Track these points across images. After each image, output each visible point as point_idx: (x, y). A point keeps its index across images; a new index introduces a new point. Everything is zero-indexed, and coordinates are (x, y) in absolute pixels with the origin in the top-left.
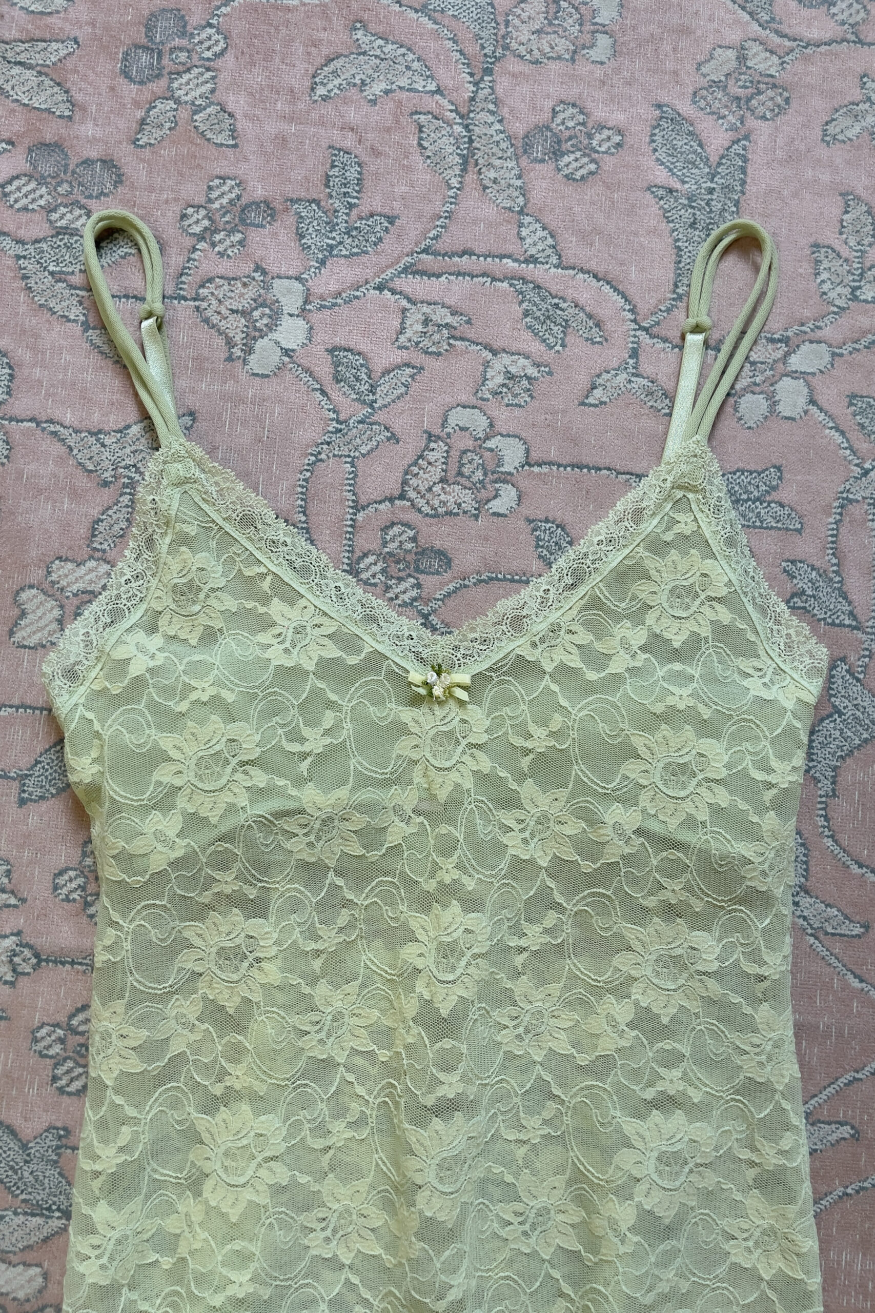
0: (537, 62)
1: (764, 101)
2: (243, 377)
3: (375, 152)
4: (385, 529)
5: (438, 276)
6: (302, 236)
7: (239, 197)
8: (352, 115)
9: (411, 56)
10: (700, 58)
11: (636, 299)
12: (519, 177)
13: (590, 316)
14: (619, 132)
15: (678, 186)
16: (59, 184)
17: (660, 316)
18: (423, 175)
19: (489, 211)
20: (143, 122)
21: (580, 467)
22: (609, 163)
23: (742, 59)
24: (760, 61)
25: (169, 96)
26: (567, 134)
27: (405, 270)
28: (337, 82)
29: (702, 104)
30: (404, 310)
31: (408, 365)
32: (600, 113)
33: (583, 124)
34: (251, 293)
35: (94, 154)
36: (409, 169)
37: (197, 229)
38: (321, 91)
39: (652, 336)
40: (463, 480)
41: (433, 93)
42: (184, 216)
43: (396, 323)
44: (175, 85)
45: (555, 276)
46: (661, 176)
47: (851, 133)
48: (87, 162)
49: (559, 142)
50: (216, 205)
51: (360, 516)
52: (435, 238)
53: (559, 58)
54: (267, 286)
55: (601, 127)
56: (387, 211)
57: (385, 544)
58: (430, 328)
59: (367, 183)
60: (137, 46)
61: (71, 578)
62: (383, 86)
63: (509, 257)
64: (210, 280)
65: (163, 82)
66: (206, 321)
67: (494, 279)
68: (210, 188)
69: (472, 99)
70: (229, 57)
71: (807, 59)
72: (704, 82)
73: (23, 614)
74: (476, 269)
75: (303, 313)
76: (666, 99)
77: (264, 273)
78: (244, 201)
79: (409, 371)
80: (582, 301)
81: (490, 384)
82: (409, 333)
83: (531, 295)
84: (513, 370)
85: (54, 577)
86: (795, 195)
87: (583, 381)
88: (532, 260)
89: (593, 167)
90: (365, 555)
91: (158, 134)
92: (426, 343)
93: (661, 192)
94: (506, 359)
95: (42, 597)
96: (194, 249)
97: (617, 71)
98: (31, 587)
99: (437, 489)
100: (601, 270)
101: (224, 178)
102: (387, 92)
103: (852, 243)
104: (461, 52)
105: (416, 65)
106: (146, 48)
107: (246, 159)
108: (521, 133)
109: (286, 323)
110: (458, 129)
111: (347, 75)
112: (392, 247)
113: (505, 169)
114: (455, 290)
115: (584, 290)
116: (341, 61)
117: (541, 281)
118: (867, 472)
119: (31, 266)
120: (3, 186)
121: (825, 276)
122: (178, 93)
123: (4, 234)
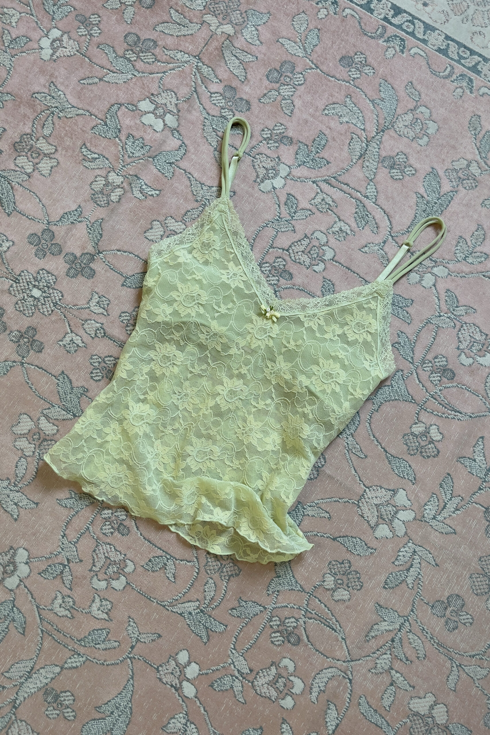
0: (400, 135)
1: (469, 183)
2: (256, 189)
3: (334, 139)
4: (277, 258)
5: (334, 187)
6: (297, 154)
7: (283, 133)
8: (332, 124)
9: (361, 115)
10: (455, 159)
11: (394, 225)
12: (376, 169)
13: (376, 224)
14: (416, 170)
15: (426, 196)
16: (229, 101)
17: (399, 234)
18: (345, 154)
19: (361, 175)
20: (265, 94)
21: (349, 269)
22: (407, 178)
23: (468, 166)
24: (474, 170)
25: (278, 90)
26: (398, 163)
27: (324, 180)
28: (333, 111)
29: (447, 174)
30: (318, 193)
31: (310, 210)
32: (412, 161)
33: (405, 162)
34: (272, 164)
35: (244, 97)
36: (342, 150)
37: (265, 136)
38: (326, 112)
39: (393, 239)
40: (309, 255)
41: (362, 129)
42: (263, 130)
43: (313, 196)
44: (281, 88)
45: (371, 205)
46: (422, 191)
48: (241, 99)
49: (394, 164)
50: (275, 132)
51: (271, 250)
52: (339, 175)
53: (408, 137)
54: (278, 164)
55: (411, 166)
56: (328, 159)
57: (274, 262)
58: (323, 202)
59: (326, 148)
60: (275, 69)
61: (172, 225)
62: (347, 120)
63: (360, 192)
64: (261, 154)
65: (278, 85)
66: (254, 166)
67: (351, 197)
68: (276, 126)
69: (373, 137)
70: (303, 87)
72: (452, 167)
73: (152, 228)
74: (347, 191)
75: (285, 178)
76: (436, 167)
77: (279, 160)
78: (284, 135)
79: (309, 212)
80: (376, 218)
81: (333, 229)
82: (316, 201)
83: (360, 208)
84: (343, 228)
85: (167, 222)
87: (364, 243)
88: (367, 197)
89: (401, 177)
90: (267, 263)
91: (268, 101)
92: (319, 206)
93: (419, 196)
94: (342, 224)
95: (160, 226)
96: (261, 142)
97: (425, 150)
98: (158, 221)
99: (300, 253)
100: (387, 211)
101: (282, 124)
102: (347, 122)
103: (473, 242)
104: (377, 121)
105: (361, 118)
106: (278, 71)
107: (292, 122)
108: (384, 156)
109: (279, 178)
110: (364, 145)
111: (337, 111)
112: (324, 171)
113: (372, 164)
114: (337, 194)
115: (379, 214)
116: (338, 105)
117: (366, 205)
118: (440, 316)
119: (208, 123)
120: (211, 93)
121: (459, 248)
122: (281, 91)
123: (204, 109)
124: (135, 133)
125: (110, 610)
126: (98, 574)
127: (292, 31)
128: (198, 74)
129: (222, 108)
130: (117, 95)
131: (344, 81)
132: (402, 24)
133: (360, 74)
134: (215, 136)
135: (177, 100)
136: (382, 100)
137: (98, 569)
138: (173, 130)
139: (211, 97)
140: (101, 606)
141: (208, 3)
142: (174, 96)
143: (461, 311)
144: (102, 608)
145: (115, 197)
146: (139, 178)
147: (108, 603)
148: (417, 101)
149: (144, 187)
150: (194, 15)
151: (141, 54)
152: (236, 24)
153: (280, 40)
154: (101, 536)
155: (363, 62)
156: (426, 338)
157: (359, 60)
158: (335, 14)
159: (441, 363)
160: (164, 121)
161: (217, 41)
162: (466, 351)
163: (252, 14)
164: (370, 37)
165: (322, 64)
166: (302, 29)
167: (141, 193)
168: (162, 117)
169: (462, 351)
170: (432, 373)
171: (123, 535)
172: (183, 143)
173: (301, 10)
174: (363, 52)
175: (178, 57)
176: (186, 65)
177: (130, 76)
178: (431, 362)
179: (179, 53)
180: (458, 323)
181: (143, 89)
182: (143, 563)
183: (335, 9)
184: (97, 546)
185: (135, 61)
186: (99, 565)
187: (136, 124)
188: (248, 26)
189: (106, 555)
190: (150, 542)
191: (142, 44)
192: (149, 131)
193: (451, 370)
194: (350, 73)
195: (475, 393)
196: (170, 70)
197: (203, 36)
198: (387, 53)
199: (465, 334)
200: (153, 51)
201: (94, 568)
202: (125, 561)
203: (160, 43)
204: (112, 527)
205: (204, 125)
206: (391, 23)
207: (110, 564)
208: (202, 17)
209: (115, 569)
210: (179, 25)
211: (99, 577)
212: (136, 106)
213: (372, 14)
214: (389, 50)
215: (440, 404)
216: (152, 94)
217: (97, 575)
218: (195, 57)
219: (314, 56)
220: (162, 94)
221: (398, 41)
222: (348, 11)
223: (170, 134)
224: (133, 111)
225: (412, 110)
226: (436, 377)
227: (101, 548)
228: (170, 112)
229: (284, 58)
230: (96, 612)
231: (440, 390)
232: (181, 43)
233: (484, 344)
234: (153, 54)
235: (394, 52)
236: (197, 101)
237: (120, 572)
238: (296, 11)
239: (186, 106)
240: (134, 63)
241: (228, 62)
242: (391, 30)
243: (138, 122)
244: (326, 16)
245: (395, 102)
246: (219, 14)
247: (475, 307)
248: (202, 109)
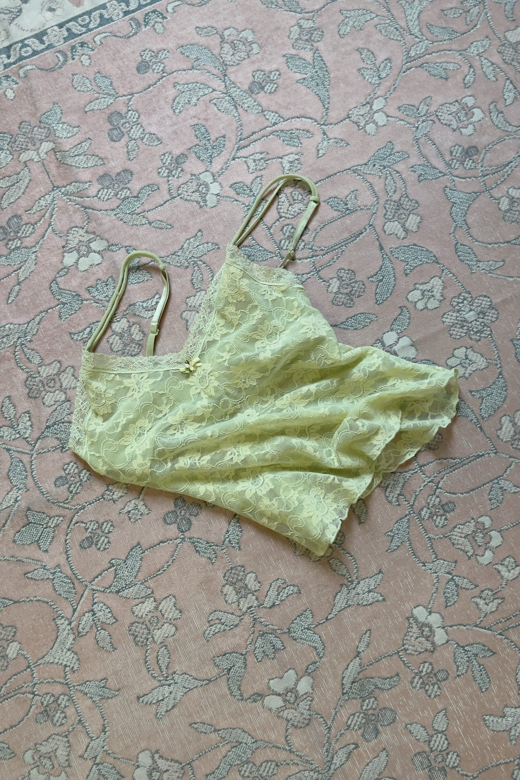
0: (238, 64)
1: (316, 35)
2: (208, 210)
3: (206, 120)
4: (282, 230)
5: (249, 145)
6: (199, 158)
7: (172, 157)
8: (192, 112)
9: (198, 85)
10: (287, 34)
11: (314, 117)
12: (255, 101)
13: (304, 130)
14: (277, 70)
15: (305, 76)
16: (114, 185)
17: (325, 118)
18: (225, 118)
19: (252, 117)
20: (128, 152)
21: (330, 177)
22: (280, 81)
23: (300, 27)
24: (307, 25)
25: (131, 139)
26: (261, 80)
27: (238, 149)
28: (180, 105)
29: (297, 47)
30: (245, 162)
31: (257, 177)
32: (267, 68)
33: (265, 74)
34: (195, 183)
35: (119, 171)
36: (220, 119)
37: (165, 175)
38: (177, 111)
39: (326, 125)
40: (296, 201)
41: (212, 92)
42: (159, 173)
43: (246, 167)
44: (131, 135)
45: (285, 125)
46: (299, 76)
47: (348, 30)
48: (118, 174)
49: (261, 84)
50: (167, 164)
51: (272, 231)
52: (241, 134)
53: (244, 59)
54: (199, 179)
55: (271, 72)
56: (221, 135)
57: (285, 234)
58: (257, 162)
59: (210, 131)
60: (110, 130)
61: (195, 302)
62: (196, 98)
63: (267, 127)
64: (180, 187)
65: (126, 136)
66: (186, 200)
67: (267, 136)
68: (162, 160)
69: (226, 86)
70: (142, 116)
71: (320, 16)
72: (293, 41)
73: (187, 321)
74: (260, 137)
75: (215, 180)
76: (285, 53)
77: (195, 175)
78: (175, 158)
79: (258, 179)
80: (298, 128)
81: (286, 168)
82: (251, 167)
83: (281, 134)
84: (291, 160)
85: (189, 304)
86: (343, 59)
87: (314, 151)
88: (275, 124)
89: (276, 85)
90: (281, 241)
91: (135, 153)
92: (258, 167)
93: (301, 81)
94: (286, 158)
95: (189, 313)
96: (169, 181)
97: (265, 52)
98: (184, 311)
99: (290, 209)
100: (298, 115)
101: (164, 155)
102: (198, 100)
103: (369, 63)
104: (213, 74)
105: (202, 86)
106: (113, 129)
107: (167, 145)
108: (247, 88)
109: (211, 186)
110: (227, 98)
111: (182, 102)
112: (229, 145)
113: (249, 102)
114: (257, 147)
115: (297, 124)
116: (178, 98)
117: (282, 129)
118: (417, 128)
119: (121, 215)
120: (96, 196)
121: (367, 77)
122: (133, 137)
123: (106, 210)
124: (90, 284)
125: (515, 562)
126: (476, 553)
127: (85, 95)
128: (71, 197)
129: (116, 195)
130: (44, 278)
131: (159, 80)
132: (139, 3)
133: (162, 63)
134: (137, 217)
135: (83, 229)
136: (197, 59)
137: (472, 551)
138: (108, 249)
139: (99, 198)
140: (507, 567)
141: (10, 149)
142: (77, 229)
143: (423, 109)
144: (510, 568)
145: (138, 336)
146: (134, 304)
147: (508, 559)
148: (217, 33)
149: (145, 305)
150: (12, 167)
151: (19, 235)
152: (46, 137)
153: (86, 110)
154: (443, 530)
155: (153, 54)
156: (430, 150)
157: (148, 56)
158: (93, 50)
159: (459, 152)
160: (95, 252)
161: (51, 162)
162: (460, 125)
163: (46, 118)
164: (133, 35)
165: (131, 88)
166: (89, 85)
167: (149, 310)
168: (90, 250)
169: (458, 128)
170: (463, 164)
171: (453, 510)
172: (126, 247)
173: (71, 76)
174: (144, 49)
175: (44, 204)
176: (55, 202)
177: (33, 257)
178: (453, 159)
179: (41, 201)
180: (432, 118)
181: (53, 251)
182: (489, 508)
183: (88, 47)
184: (450, 539)
185: (21, 243)
186: (469, 548)
187: (82, 277)
188: (55, 128)
189: (463, 535)
190: (473, 490)
191: (10, 228)
192: (95, 269)
193: (470, 147)
194: (156, 71)
195: (500, 140)
196: (51, 218)
197: (38, 172)
198: (157, 30)
199: (446, 117)
200: (23, 223)
201: (469, 554)
202: (478, 522)
203: (19, 212)
204: (441, 516)
205: (121, 220)
206: (133, 11)
207: (473, 537)
208: (20, 162)
209: (481, 535)
210: (13, 185)
211: (480, 554)
212: (65, 268)
213: (113, 21)
214: (156, 27)
215: (494, 173)
216: (63, 247)
217: (477, 555)
218: (53, 190)
219: (121, 91)
220: (68, 238)
221: (153, 16)
222: (97, 39)
223: (111, 253)
224: (67, 272)
225: (222, 42)
226: (469, 163)
227: (454, 537)
228: (90, 241)
229: (105, 116)
230: (511, 575)
231: (482, 166)
232: (32, 194)
233: (463, 108)
234: (26, 224)
235: (160, 25)
236: (95, 212)
237: (485, 532)
238: (68, 80)
239: (93, 224)
240: (23, 245)
241: (77, 165)
242: (139, 15)
243: (80, 274)
244: (90, 59)
245: (206, 51)
246: (27, 146)
247: (427, 96)
248: (105, 213)
